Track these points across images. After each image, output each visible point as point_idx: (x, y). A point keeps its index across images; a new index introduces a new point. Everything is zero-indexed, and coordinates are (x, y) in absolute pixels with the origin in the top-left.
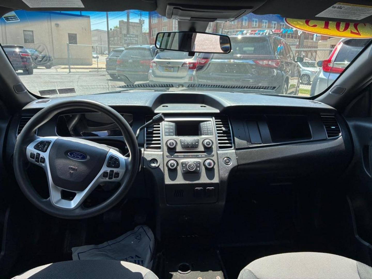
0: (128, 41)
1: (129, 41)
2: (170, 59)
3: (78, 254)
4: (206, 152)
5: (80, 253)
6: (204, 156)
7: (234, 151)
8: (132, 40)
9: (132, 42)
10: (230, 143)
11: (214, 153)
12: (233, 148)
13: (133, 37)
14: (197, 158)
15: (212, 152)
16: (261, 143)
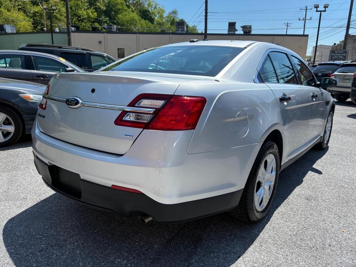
0: (335, 57)
1: (337, 57)
2: (347, 73)
8: (339, 56)
9: (339, 58)
13: (341, 53)
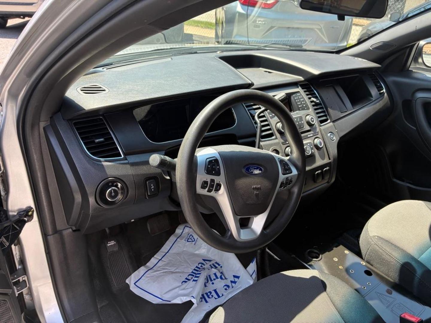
3: (135, 284)
4: (312, 130)
5: (136, 282)
6: (312, 135)
7: (331, 124)
10: (325, 116)
11: (318, 130)
12: (329, 121)
14: (307, 139)
15: (316, 129)
16: (346, 110)
